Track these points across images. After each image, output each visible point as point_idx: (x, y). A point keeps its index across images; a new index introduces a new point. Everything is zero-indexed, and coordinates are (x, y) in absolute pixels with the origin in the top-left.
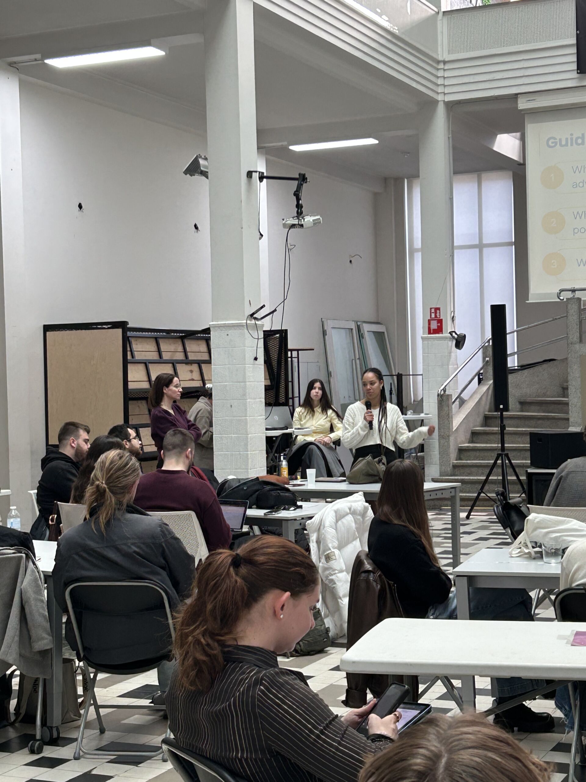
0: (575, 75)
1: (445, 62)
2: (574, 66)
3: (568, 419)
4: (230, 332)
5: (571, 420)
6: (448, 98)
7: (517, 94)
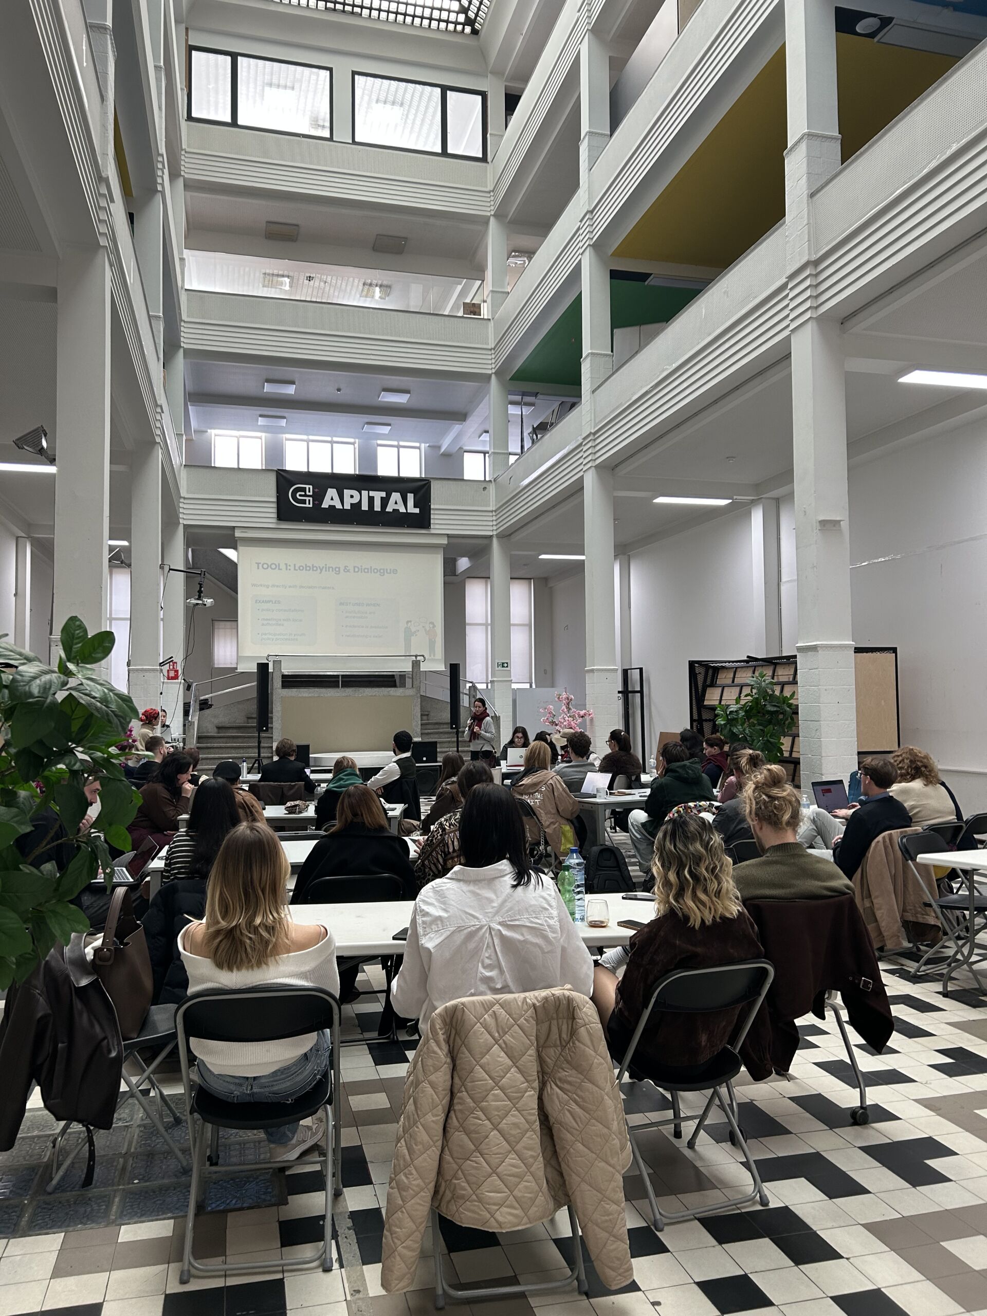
0: (275, 520)
1: (184, 498)
2: (275, 515)
3: (272, 738)
4: (147, 674)
5: (274, 738)
6: (186, 522)
7: (234, 527)
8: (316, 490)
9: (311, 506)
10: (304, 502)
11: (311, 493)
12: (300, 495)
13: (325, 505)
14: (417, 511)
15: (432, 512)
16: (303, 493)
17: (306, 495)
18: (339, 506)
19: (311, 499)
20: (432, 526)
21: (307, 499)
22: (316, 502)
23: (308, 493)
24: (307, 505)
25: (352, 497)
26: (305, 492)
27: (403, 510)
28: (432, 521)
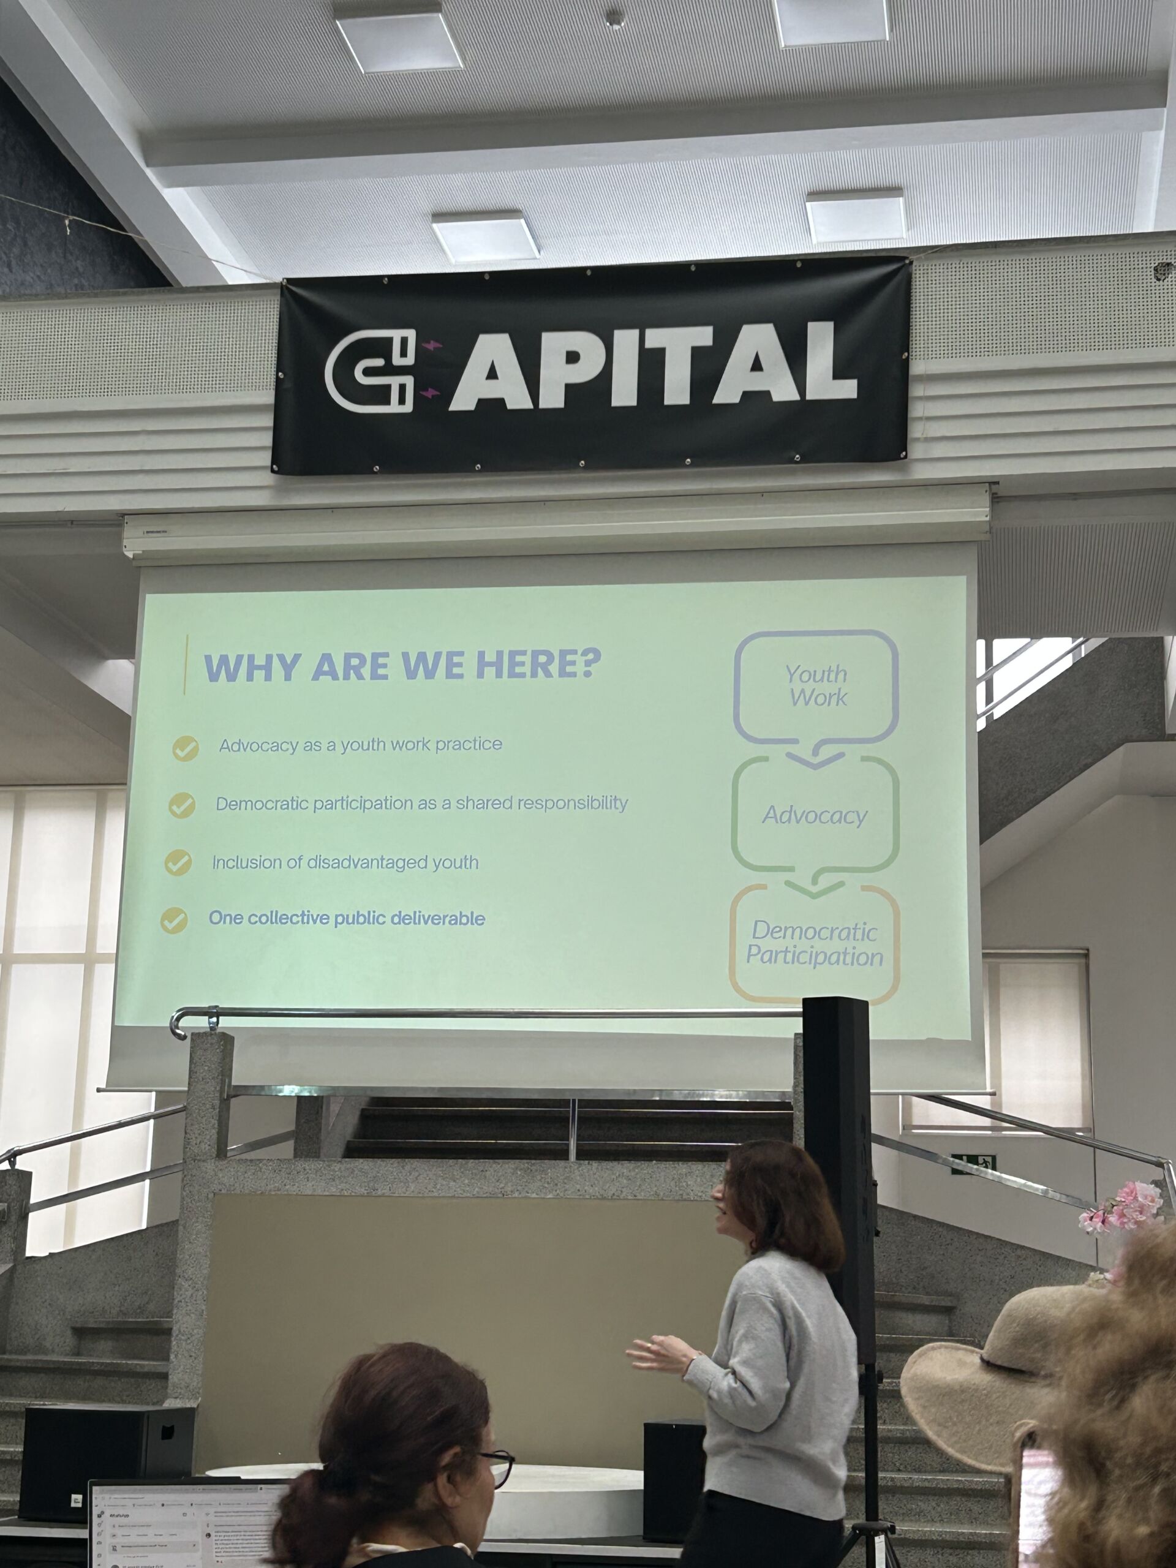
0: (268, 478)
2: (266, 458)
3: (164, 1376)
5: (173, 1378)
7: (124, 514)
8: (431, 346)
9: (408, 407)
10: (381, 395)
11: (410, 360)
12: (368, 372)
13: (464, 400)
14: (848, 389)
15: (917, 390)
16: (379, 362)
17: (390, 370)
18: (518, 399)
19: (409, 381)
20: (916, 451)
21: (394, 381)
22: (430, 393)
23: (397, 360)
24: (394, 408)
25: (572, 357)
26: (388, 357)
27: (784, 390)
28: (916, 430)
